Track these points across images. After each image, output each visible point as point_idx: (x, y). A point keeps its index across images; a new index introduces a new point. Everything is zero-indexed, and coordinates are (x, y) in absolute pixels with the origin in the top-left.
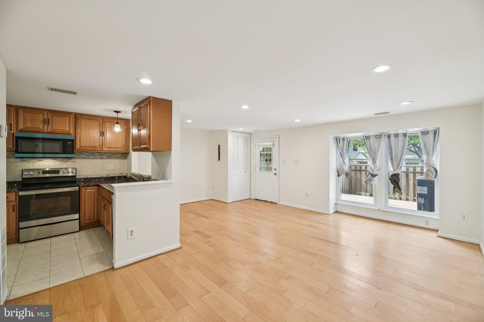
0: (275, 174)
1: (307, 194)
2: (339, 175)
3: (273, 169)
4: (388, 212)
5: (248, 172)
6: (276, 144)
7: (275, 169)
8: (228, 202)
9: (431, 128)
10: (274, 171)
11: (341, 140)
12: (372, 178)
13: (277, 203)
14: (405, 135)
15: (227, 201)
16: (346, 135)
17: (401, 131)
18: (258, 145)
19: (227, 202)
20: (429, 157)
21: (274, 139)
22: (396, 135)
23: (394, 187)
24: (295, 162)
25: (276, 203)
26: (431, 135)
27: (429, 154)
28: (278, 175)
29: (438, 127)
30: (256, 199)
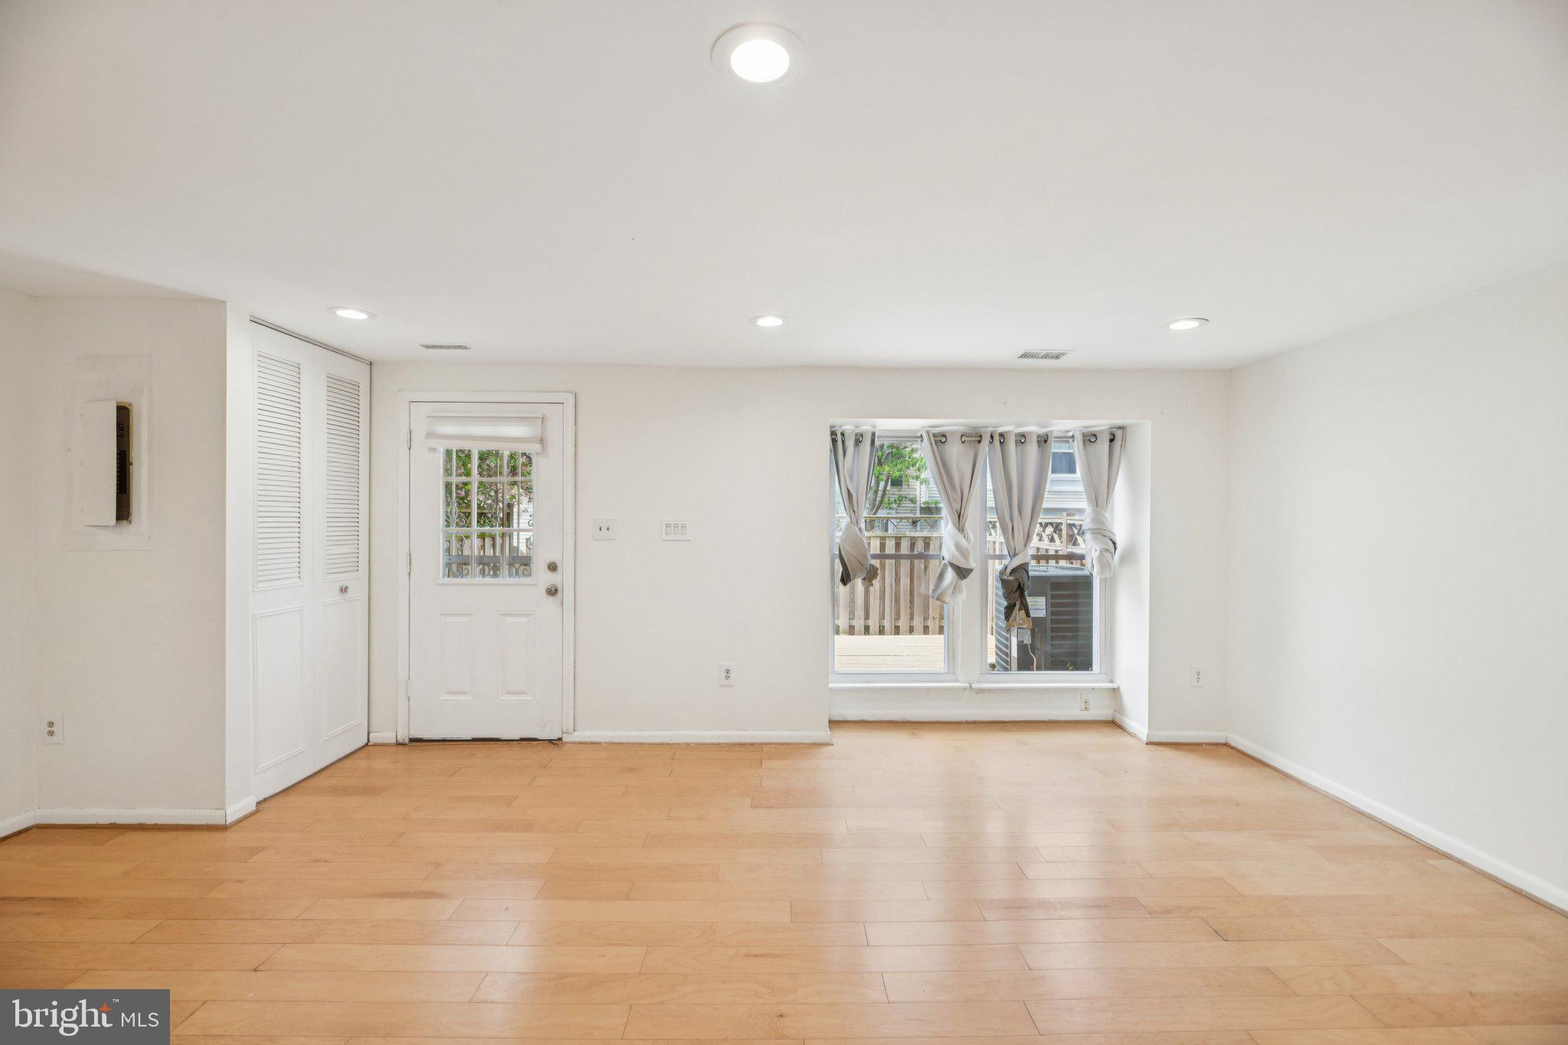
0: (552, 592)
1: (728, 671)
2: (845, 579)
3: (539, 565)
4: (990, 690)
5: (358, 591)
6: (560, 433)
7: (553, 567)
8: (230, 820)
9: (1101, 423)
10: (546, 579)
11: (850, 444)
12: (960, 581)
13: (560, 739)
14: (1044, 440)
15: (220, 813)
16: (866, 426)
17: (1033, 429)
18: (430, 435)
19: (220, 822)
20: (1099, 509)
21: (546, 409)
22: (1021, 439)
23: (1006, 608)
24: (668, 526)
25: (555, 742)
26: (1103, 445)
27: (1100, 503)
28: (568, 594)
29: (1118, 422)
30: (412, 740)
